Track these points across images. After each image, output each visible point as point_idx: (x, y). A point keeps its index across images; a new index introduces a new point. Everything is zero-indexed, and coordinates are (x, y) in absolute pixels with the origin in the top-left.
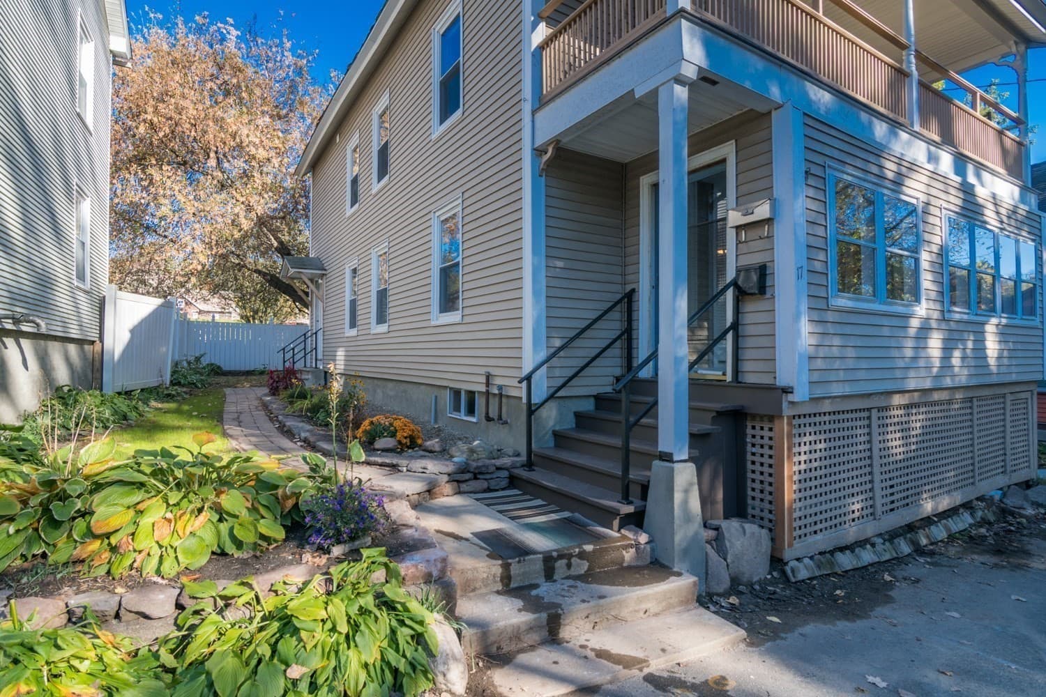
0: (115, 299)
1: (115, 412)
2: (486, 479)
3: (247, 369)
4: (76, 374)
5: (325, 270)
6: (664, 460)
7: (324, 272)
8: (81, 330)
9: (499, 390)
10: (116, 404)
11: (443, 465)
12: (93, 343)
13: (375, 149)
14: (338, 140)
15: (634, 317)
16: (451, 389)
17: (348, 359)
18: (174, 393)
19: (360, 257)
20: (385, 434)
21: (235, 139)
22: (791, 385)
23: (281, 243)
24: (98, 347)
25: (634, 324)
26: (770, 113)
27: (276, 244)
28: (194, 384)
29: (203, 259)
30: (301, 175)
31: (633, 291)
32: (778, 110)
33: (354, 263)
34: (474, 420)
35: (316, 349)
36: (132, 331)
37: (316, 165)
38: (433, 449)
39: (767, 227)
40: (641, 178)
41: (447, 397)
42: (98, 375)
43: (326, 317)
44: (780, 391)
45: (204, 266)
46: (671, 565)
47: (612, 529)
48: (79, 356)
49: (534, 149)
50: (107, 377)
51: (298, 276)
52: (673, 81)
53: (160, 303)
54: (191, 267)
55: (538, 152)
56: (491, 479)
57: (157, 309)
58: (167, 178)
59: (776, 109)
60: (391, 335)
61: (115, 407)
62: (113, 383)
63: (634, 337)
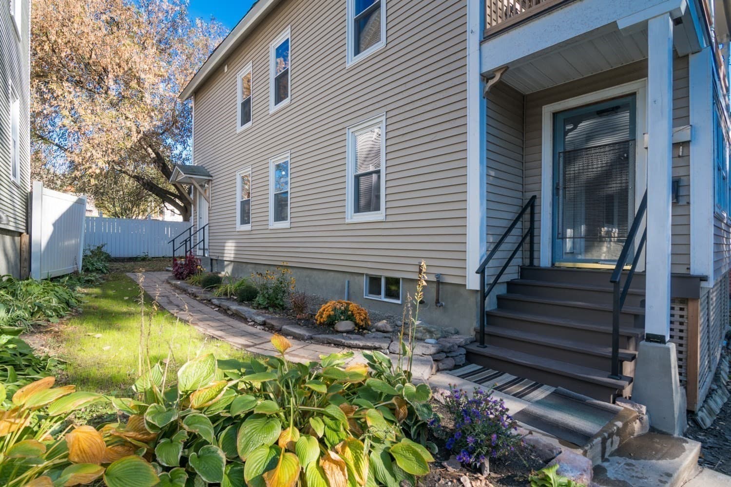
0: (42, 195)
1: (60, 300)
2: (452, 357)
3: (130, 256)
4: (10, 264)
5: (212, 176)
6: (651, 341)
7: (210, 178)
8: (15, 223)
9: (437, 278)
10: (57, 292)
11: (423, 346)
12: (20, 234)
13: (272, 76)
14: (226, 70)
15: (536, 218)
16: (367, 275)
17: (238, 249)
18: (93, 278)
19: (253, 166)
20: (342, 318)
21: (127, 64)
22: (705, 274)
23: (157, 154)
24: (25, 237)
25: (536, 225)
26: (687, 56)
27: (153, 155)
28: (100, 270)
29: (101, 164)
30: (184, 99)
31: (534, 197)
32: (694, 55)
33: (247, 171)
34: (399, 302)
35: (203, 240)
36: (54, 225)
37: (199, 91)
38: (385, 329)
39: (681, 147)
40: (543, 107)
41: (364, 282)
42: (26, 264)
43: (211, 215)
44: (699, 279)
45: (102, 169)
46: (670, 432)
47: (609, 402)
48: (12, 247)
49: (481, 75)
50: (35, 265)
51: (189, 181)
52: (669, 14)
53: (75, 200)
54: (90, 171)
55: (485, 77)
56: (457, 356)
57: (73, 205)
58: (67, 92)
59: (693, 54)
60: (293, 230)
61: (58, 295)
62: (41, 271)
63: (535, 234)
